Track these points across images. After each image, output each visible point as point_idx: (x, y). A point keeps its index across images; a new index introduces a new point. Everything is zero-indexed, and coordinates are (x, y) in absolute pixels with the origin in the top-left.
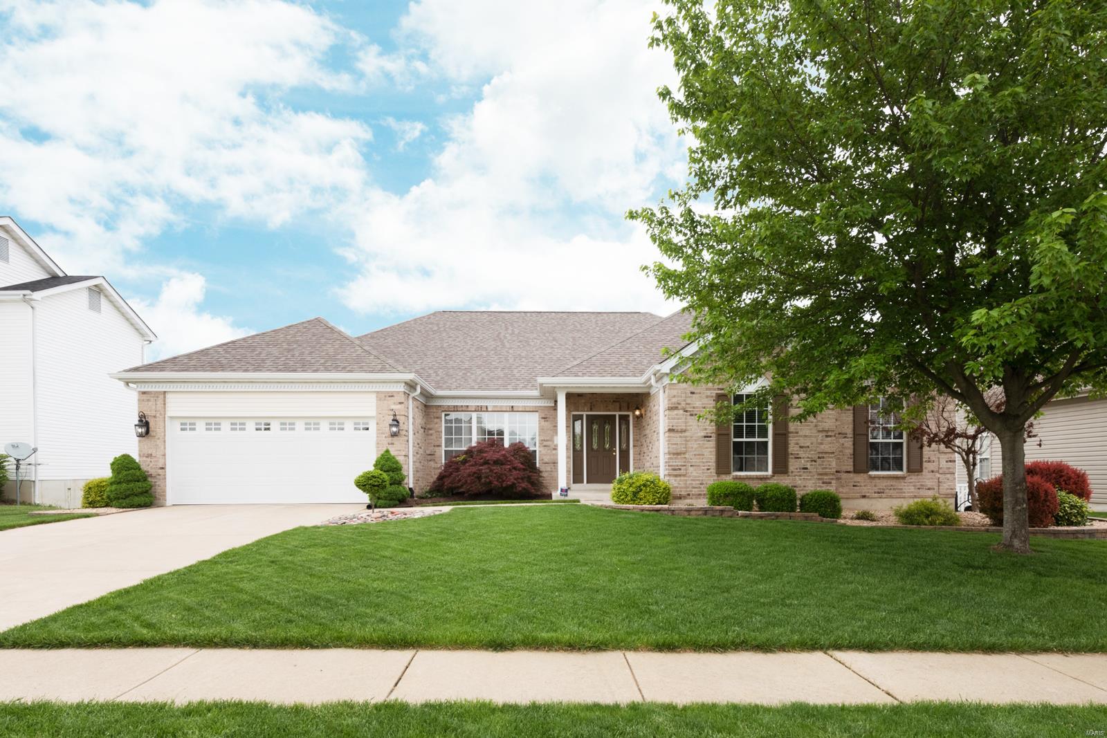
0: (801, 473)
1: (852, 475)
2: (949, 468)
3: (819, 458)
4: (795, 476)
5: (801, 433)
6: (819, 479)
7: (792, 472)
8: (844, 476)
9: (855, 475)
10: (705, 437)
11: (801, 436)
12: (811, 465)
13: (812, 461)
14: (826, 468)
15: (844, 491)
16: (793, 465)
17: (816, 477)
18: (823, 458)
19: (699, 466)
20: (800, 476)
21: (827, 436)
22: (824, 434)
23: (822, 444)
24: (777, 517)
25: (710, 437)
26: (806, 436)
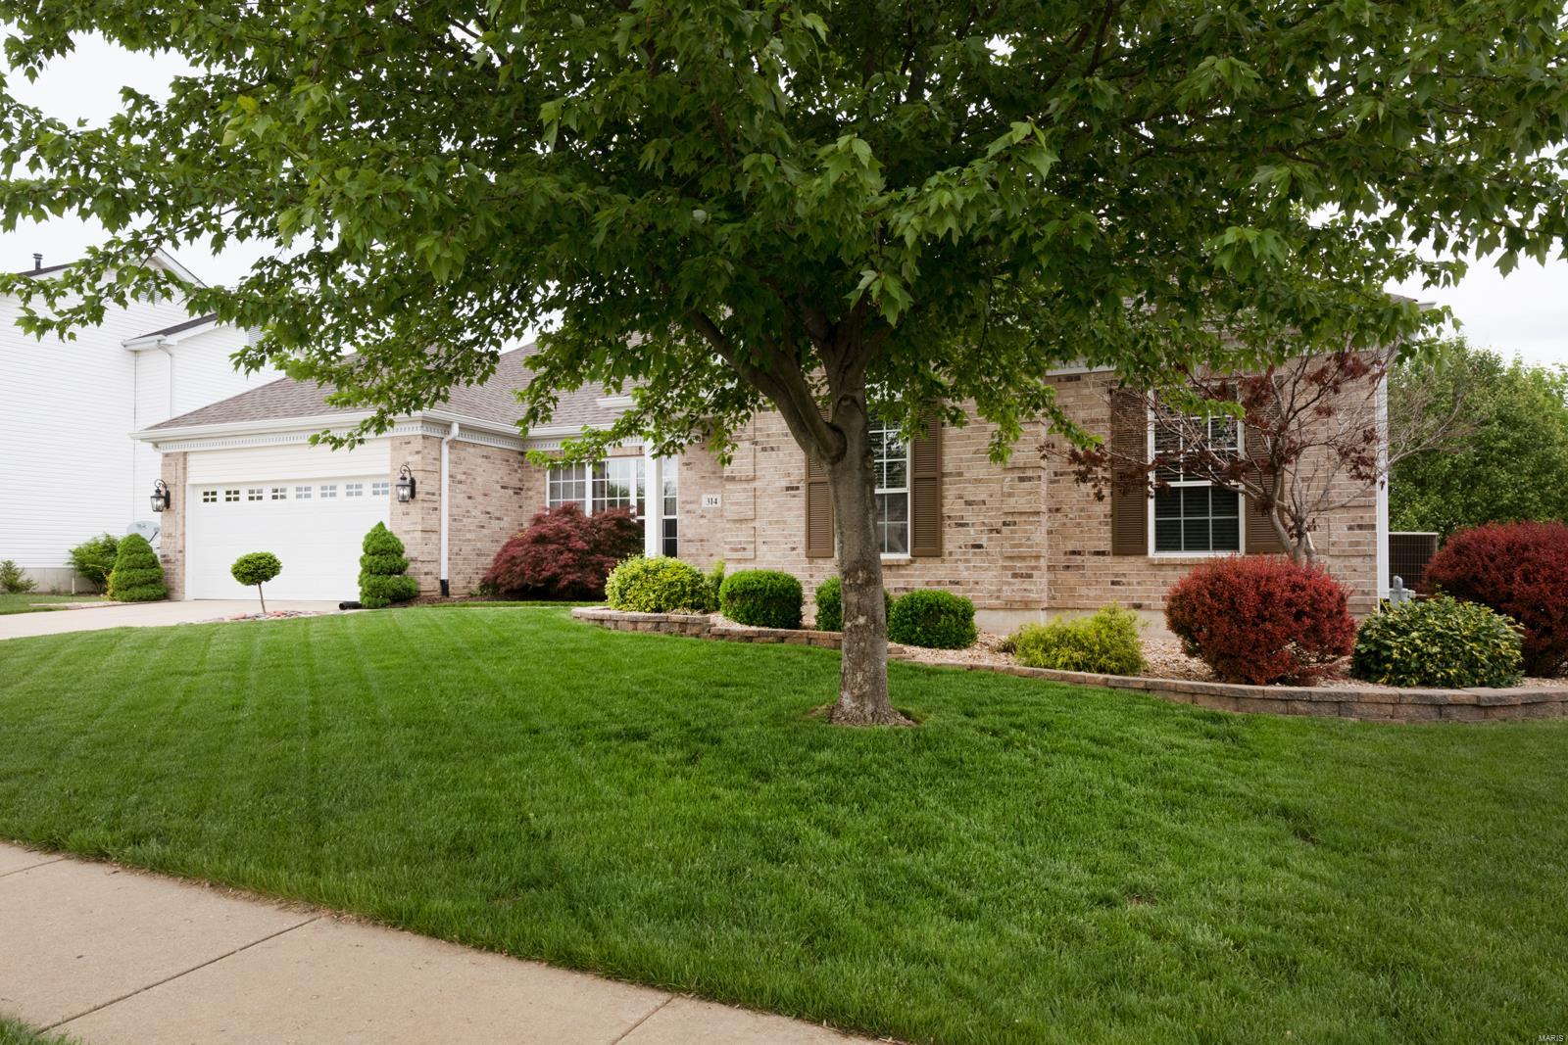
0: (969, 556)
1: (1108, 559)
2: (1358, 543)
3: (1005, 524)
4: (957, 561)
5: (967, 475)
6: (1005, 568)
7: (951, 554)
8: (1091, 561)
9: (1117, 559)
10: (788, 489)
11: (969, 481)
12: (990, 539)
13: (991, 531)
14: (1020, 545)
15: (1092, 594)
16: (952, 539)
17: (1000, 563)
18: (1015, 523)
19: (777, 543)
20: (967, 561)
21: (1022, 479)
22: (1017, 474)
23: (1010, 495)
24: (782, 639)
25: (797, 488)
26: (978, 481)
